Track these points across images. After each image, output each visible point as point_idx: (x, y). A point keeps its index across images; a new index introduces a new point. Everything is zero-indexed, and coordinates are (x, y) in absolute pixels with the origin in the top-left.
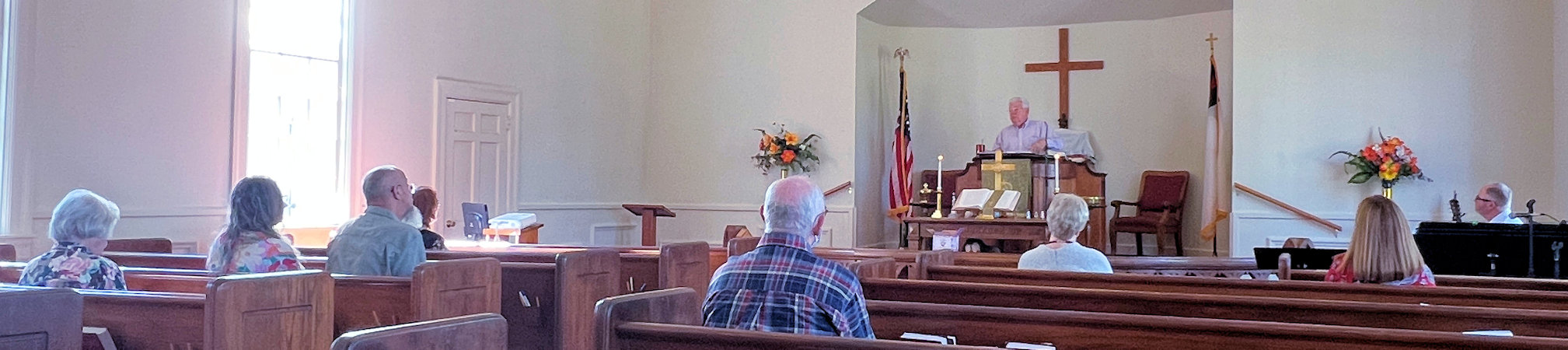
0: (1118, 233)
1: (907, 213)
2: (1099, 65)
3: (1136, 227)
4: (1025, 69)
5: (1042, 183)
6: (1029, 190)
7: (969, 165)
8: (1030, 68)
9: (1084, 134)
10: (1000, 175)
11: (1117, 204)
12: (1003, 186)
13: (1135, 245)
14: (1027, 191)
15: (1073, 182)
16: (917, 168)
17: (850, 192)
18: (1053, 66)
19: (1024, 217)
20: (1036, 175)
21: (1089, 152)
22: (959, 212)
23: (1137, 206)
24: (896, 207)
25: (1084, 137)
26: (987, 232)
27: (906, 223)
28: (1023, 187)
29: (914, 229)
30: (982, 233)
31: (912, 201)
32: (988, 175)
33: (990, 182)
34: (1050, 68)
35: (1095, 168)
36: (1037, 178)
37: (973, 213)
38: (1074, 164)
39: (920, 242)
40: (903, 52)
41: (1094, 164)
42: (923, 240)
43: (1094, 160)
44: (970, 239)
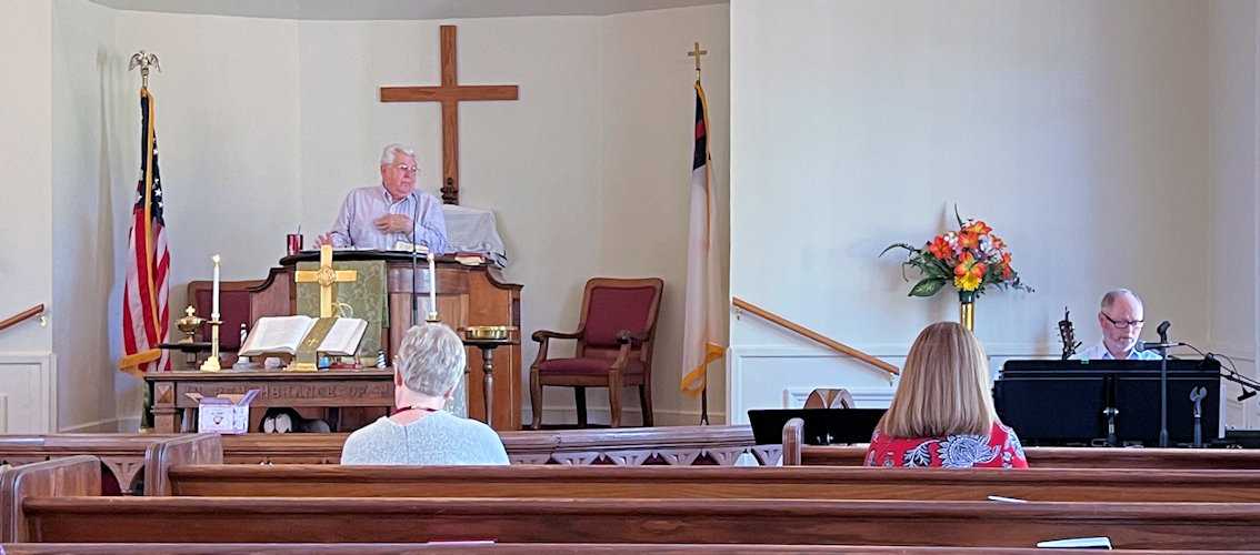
0: (544, 387)
1: (158, 361)
2: (510, 93)
3: (574, 377)
4: (379, 97)
5: (407, 303)
6: (383, 317)
7: (274, 272)
8: (388, 95)
9: (489, 214)
10: (330, 288)
11: (542, 337)
12: (335, 311)
13: (575, 407)
14: (380, 320)
15: (464, 297)
16: (177, 278)
17: (43, 324)
18: (430, 93)
19: (375, 366)
20: (397, 290)
21: (495, 249)
22: (251, 361)
23: (576, 340)
24: (136, 352)
25: (486, 221)
26: (305, 395)
27: (148, 382)
28: (373, 313)
29: (166, 393)
30: (297, 397)
31: (166, 340)
32: (308, 290)
33: (311, 304)
34: (425, 96)
35: (503, 275)
36: (397, 295)
37: (278, 361)
38: (462, 268)
39: (180, 416)
40: (145, 61)
41: (500, 268)
42: (185, 413)
43: (502, 260)
44: (270, 408)
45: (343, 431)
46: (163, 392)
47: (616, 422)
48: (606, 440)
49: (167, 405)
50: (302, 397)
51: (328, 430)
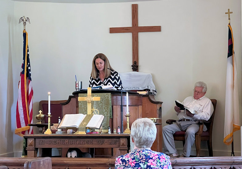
1: (29, 130)
2: (157, 29)
4: (109, 31)
5: (119, 109)
6: (110, 114)
7: (70, 97)
8: (113, 30)
9: (150, 75)
10: (90, 104)
11: (170, 122)
12: (93, 112)
14: (109, 115)
15: (140, 107)
16: (36, 99)
18: (128, 30)
19: (107, 133)
20: (115, 104)
21: (152, 88)
22: (62, 131)
24: (21, 127)
25: (149, 78)
27: (25, 138)
28: (106, 112)
29: (32, 142)
30: (79, 144)
31: (32, 123)
32: (83, 104)
33: (84, 109)
34: (126, 31)
35: (155, 99)
36: (115, 106)
37: (72, 131)
38: (140, 96)
39: (36, 151)
40: (25, 20)
41: (154, 96)
42: (38, 150)
43: (155, 93)
44: (70, 148)
45: (95, 157)
46: (30, 142)
47: (198, 155)
48: (194, 161)
49: (32, 147)
50: (81, 144)
51: (91, 157)
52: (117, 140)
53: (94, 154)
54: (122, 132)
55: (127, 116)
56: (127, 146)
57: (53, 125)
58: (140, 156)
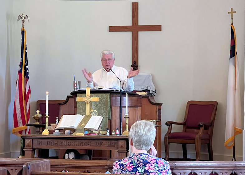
0: (170, 143)
2: (158, 28)
3: (182, 140)
4: (108, 30)
5: (118, 110)
6: (109, 115)
7: (68, 97)
8: (113, 29)
9: (150, 75)
10: (89, 105)
11: (169, 124)
12: (91, 113)
13: (182, 152)
14: (108, 117)
15: (140, 108)
18: (127, 28)
19: (105, 134)
20: (114, 105)
21: (152, 89)
22: (59, 131)
23: (183, 125)
24: (18, 127)
25: (148, 78)
26: (79, 145)
27: (22, 138)
28: (105, 113)
29: (29, 143)
30: (77, 145)
31: (29, 123)
32: (81, 105)
33: (82, 110)
34: (126, 30)
35: (155, 100)
36: (114, 107)
37: (70, 132)
38: (139, 97)
39: (34, 152)
40: (23, 17)
41: (154, 97)
42: (36, 150)
43: (154, 94)
44: (68, 150)
45: (93, 159)
46: (28, 142)
47: (198, 158)
48: (194, 165)
49: (29, 148)
50: (79, 146)
51: (89, 159)
52: (116, 142)
53: (92, 156)
54: (120, 134)
55: (126, 118)
56: (125, 148)
57: (50, 125)
58: (138, 160)
